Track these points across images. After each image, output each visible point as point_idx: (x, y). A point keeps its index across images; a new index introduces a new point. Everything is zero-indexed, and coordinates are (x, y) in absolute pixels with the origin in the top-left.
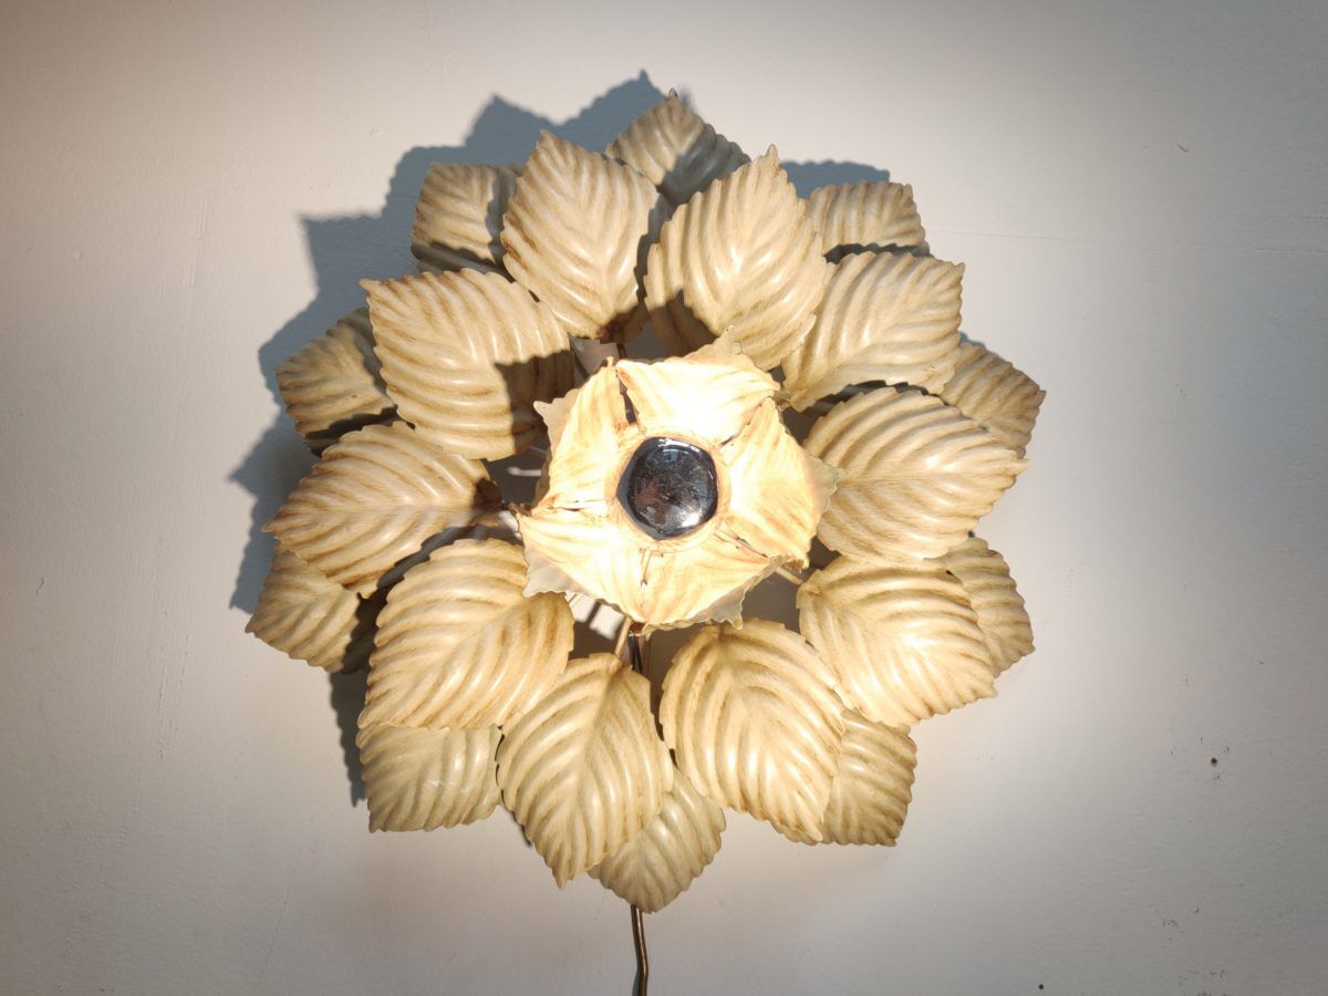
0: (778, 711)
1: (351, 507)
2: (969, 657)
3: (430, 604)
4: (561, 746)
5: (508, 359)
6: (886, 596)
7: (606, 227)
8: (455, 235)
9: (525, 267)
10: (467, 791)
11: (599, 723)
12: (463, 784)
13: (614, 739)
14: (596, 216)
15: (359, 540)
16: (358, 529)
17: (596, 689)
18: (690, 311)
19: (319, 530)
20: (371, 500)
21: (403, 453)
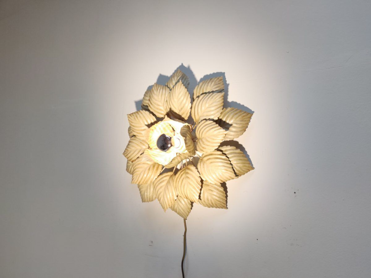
0: (189, 181)
1: (131, 150)
2: (227, 170)
3: (139, 164)
4: (161, 187)
5: (147, 124)
6: (210, 159)
7: (161, 99)
8: (145, 103)
9: (151, 108)
10: (150, 195)
11: (167, 184)
12: (150, 194)
13: (168, 186)
14: (160, 97)
15: (132, 155)
16: (132, 153)
17: (168, 178)
18: (173, 111)
19: (128, 153)
20: (133, 148)
21: (137, 140)
